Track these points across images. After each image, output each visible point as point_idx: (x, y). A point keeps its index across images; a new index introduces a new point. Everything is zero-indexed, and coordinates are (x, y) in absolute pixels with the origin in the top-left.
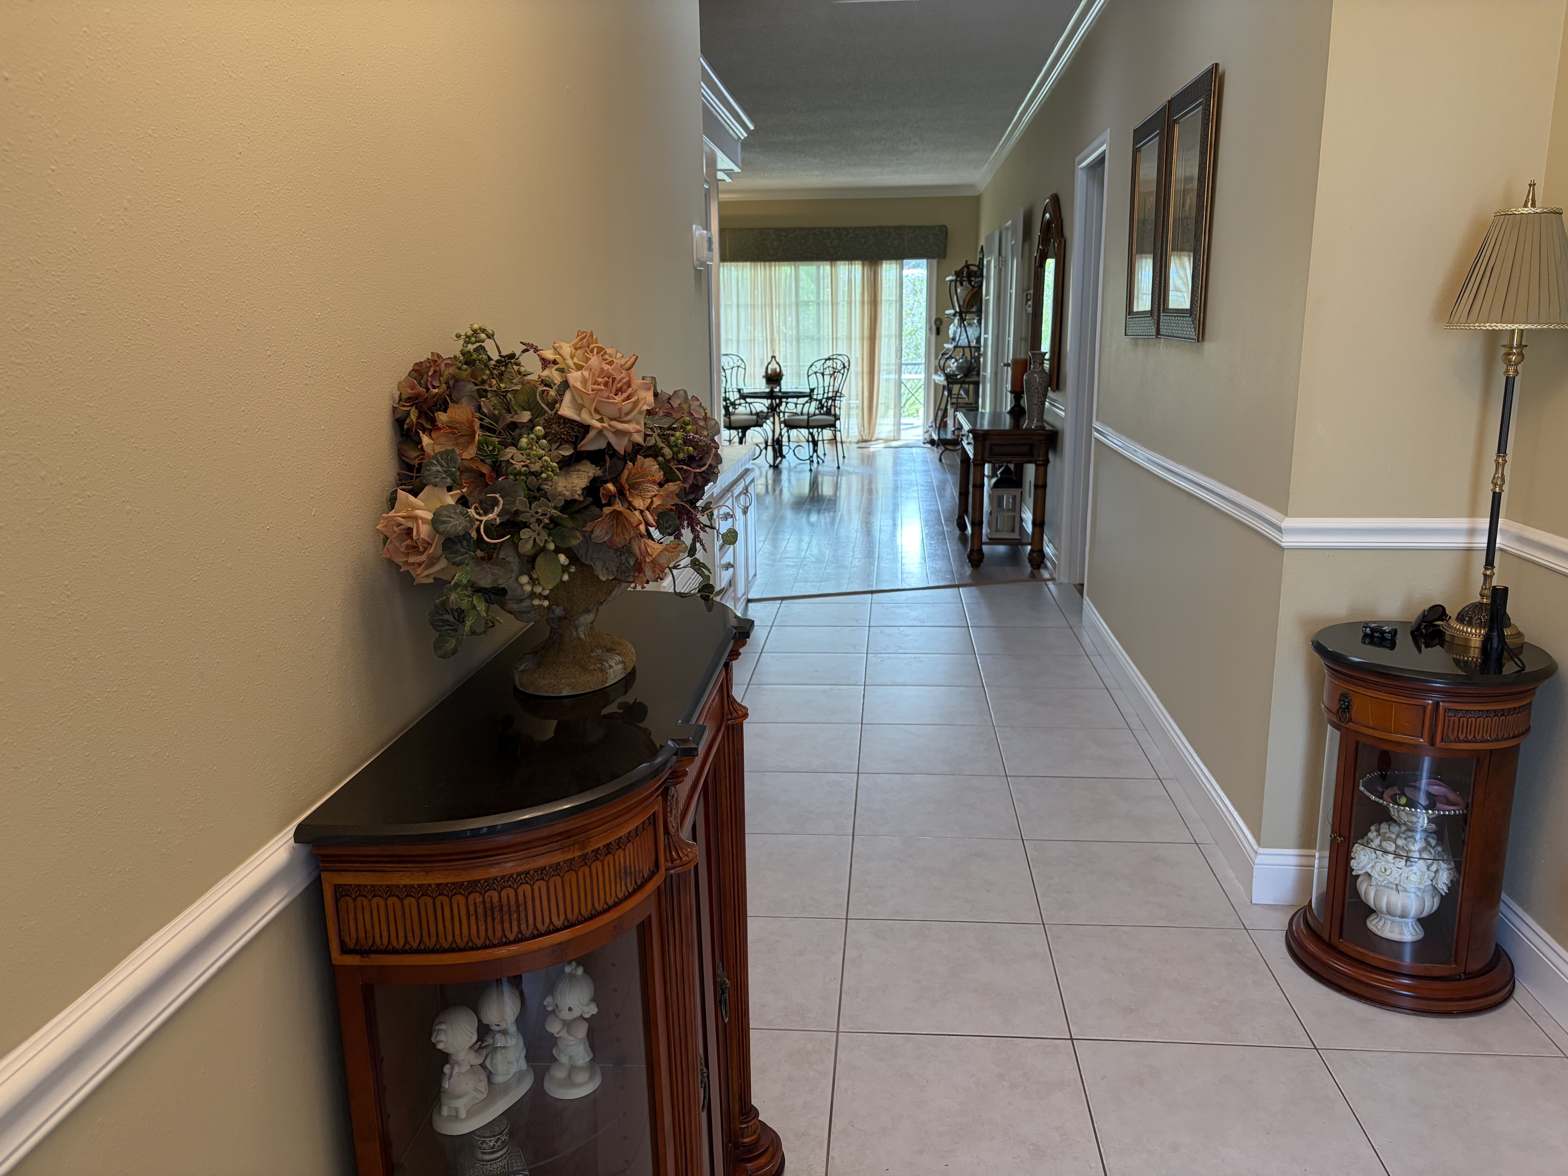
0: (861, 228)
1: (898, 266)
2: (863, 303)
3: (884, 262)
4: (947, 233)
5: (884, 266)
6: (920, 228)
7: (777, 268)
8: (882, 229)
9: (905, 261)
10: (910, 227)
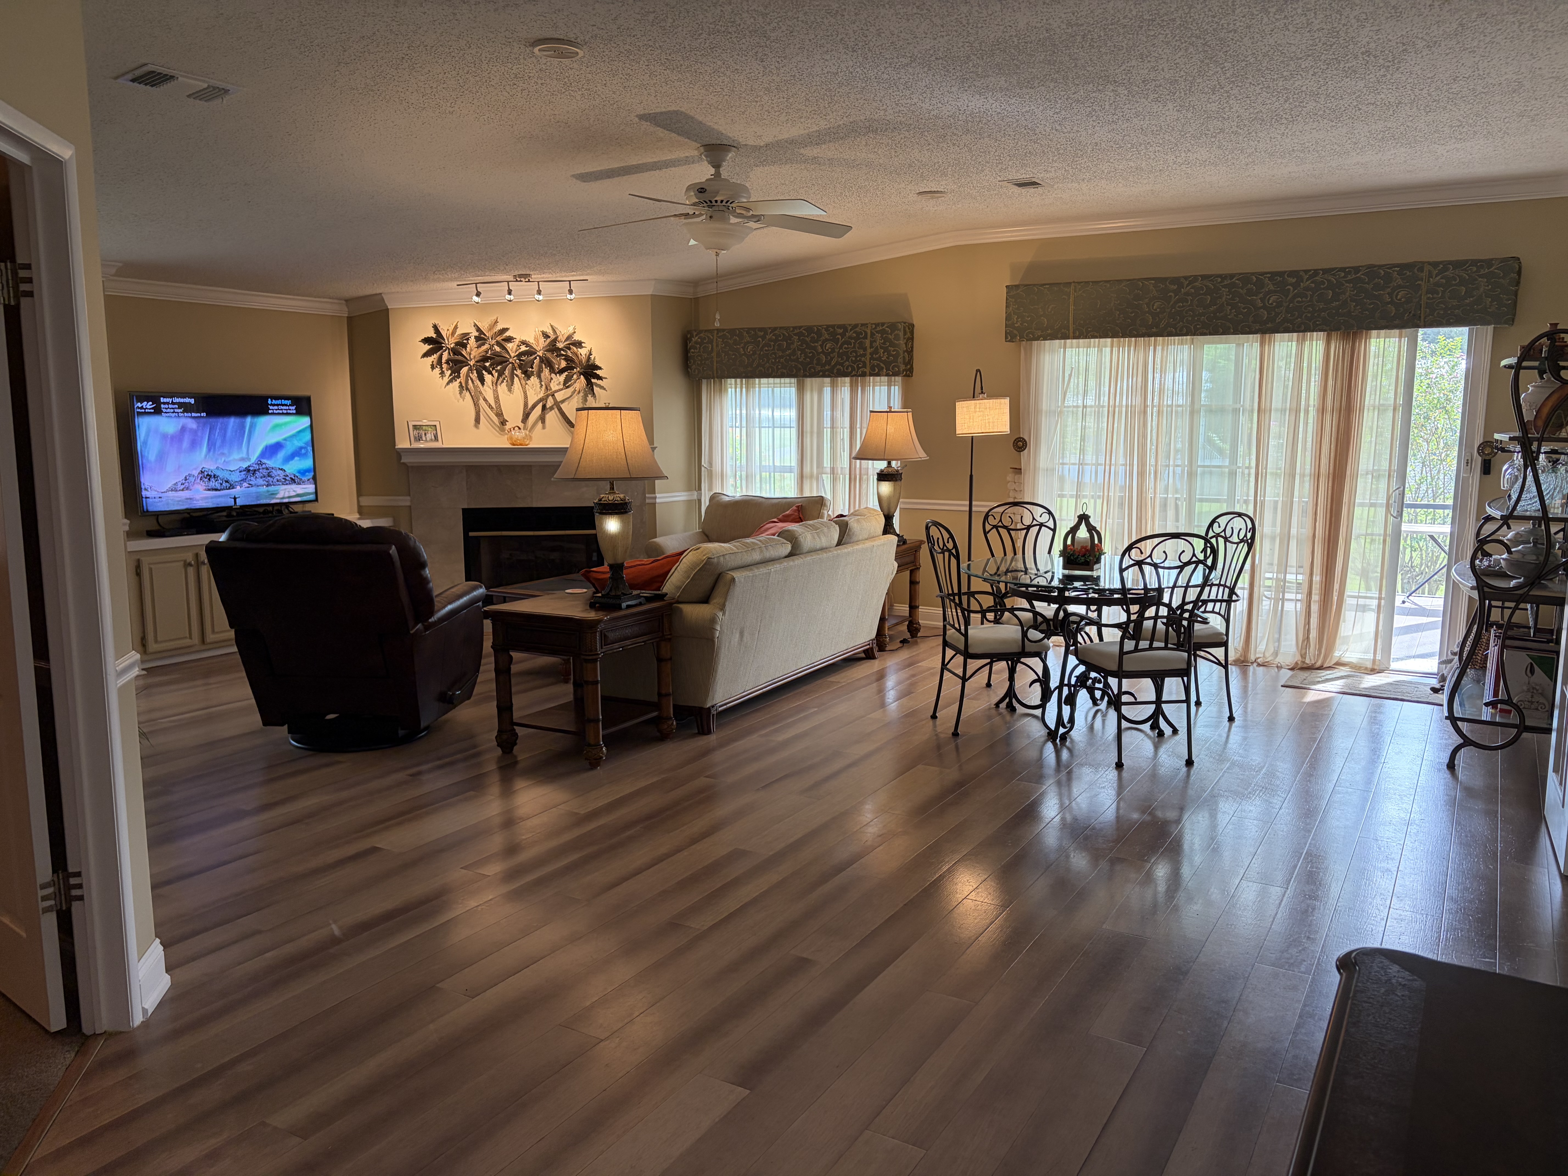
0: (1326, 271)
1: (1405, 341)
2: (1322, 410)
3: (1374, 333)
4: (1519, 273)
5: (1373, 341)
6: (1458, 264)
7: (1159, 348)
8: (1372, 270)
9: (1421, 331)
10: (1435, 264)
